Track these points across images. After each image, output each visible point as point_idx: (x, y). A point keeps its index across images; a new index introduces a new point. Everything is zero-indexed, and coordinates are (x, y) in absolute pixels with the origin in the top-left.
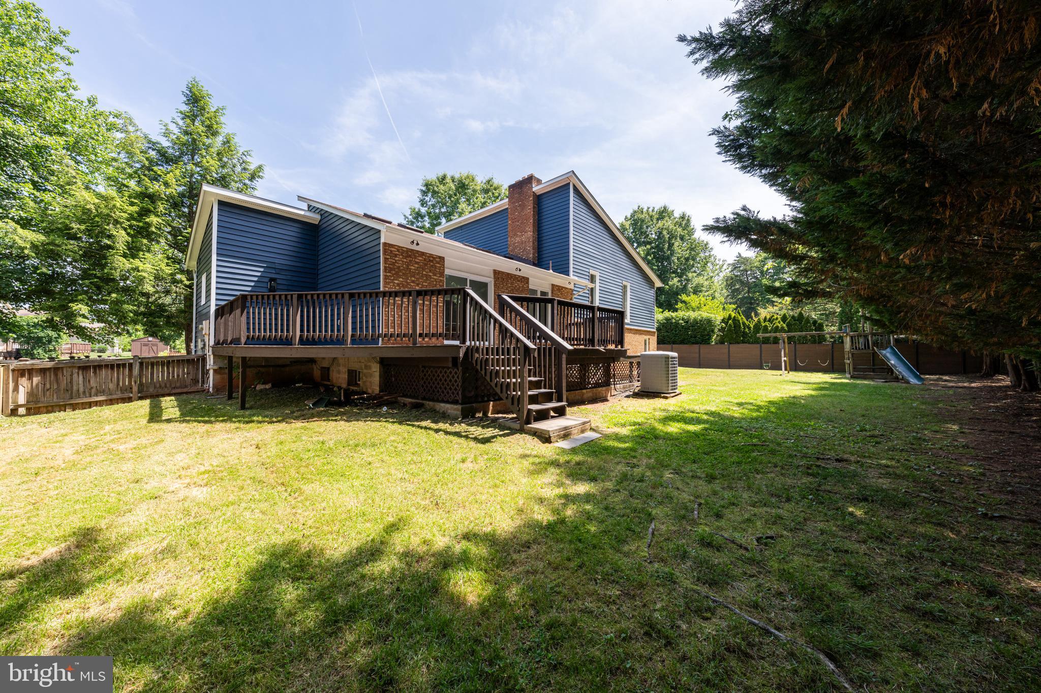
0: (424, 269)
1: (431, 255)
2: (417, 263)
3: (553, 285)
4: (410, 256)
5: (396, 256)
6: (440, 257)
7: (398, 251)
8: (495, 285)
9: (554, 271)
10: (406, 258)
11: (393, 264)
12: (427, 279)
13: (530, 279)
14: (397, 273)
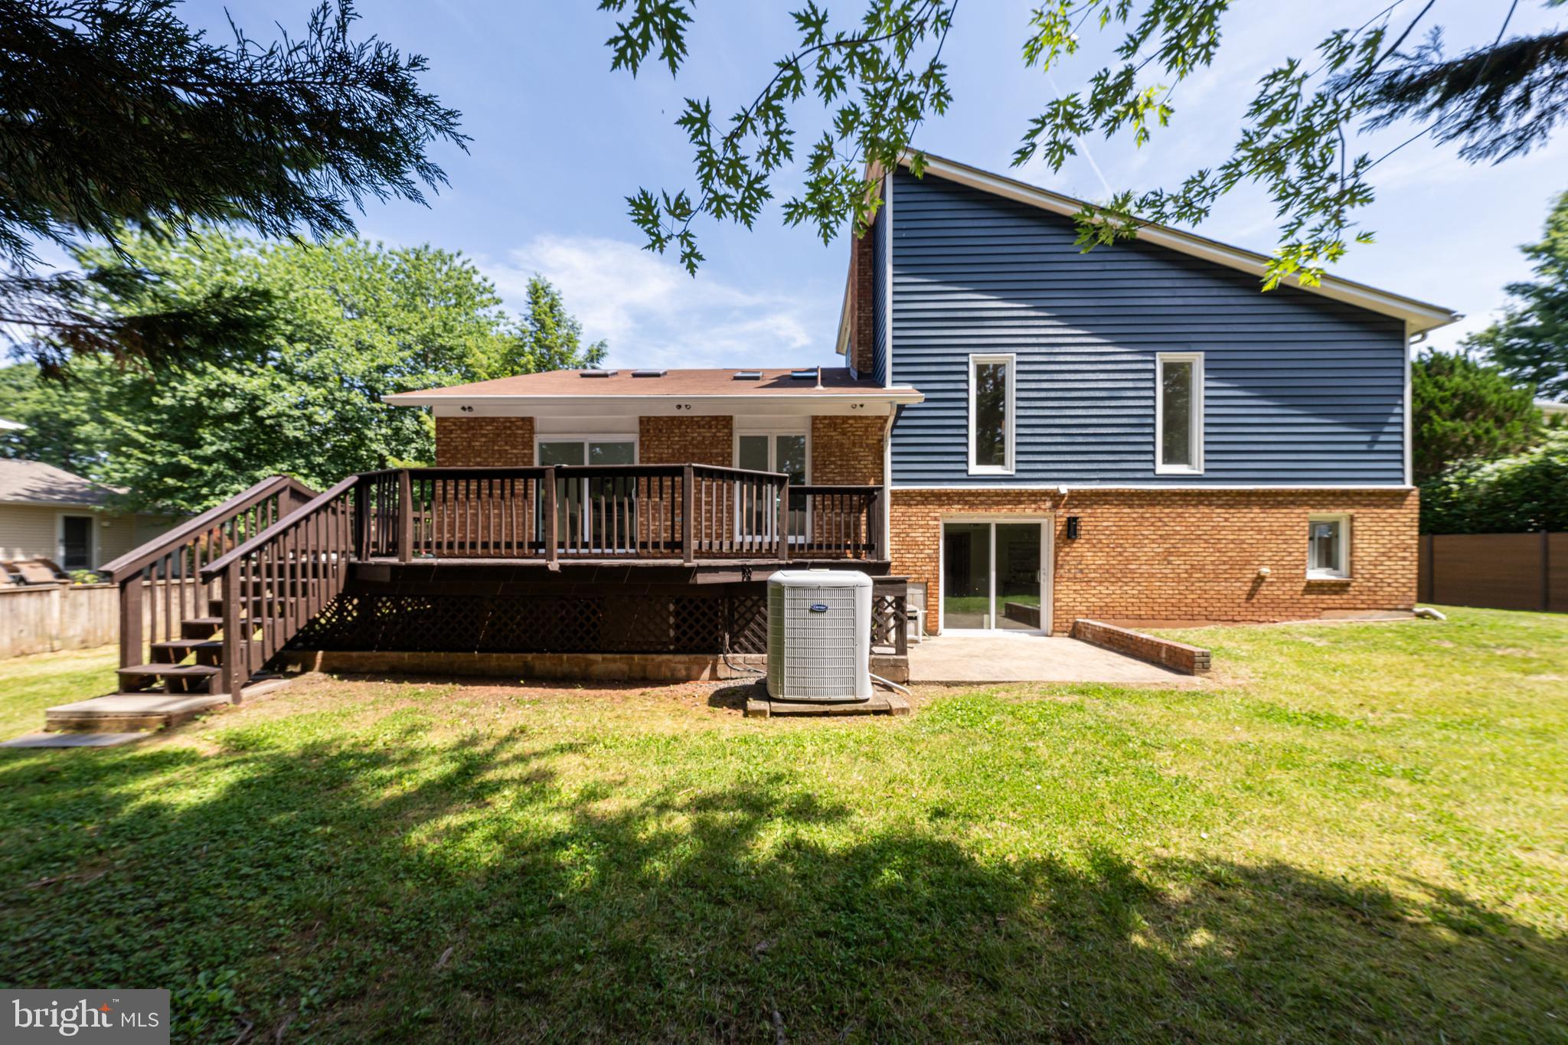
0: (494, 443)
1: (508, 420)
2: (483, 435)
3: (815, 419)
4: (473, 428)
5: (451, 432)
6: (523, 419)
7: (454, 424)
8: (642, 444)
9: (824, 384)
10: (466, 431)
11: (448, 444)
12: (501, 457)
13: (737, 418)
14: (453, 456)
